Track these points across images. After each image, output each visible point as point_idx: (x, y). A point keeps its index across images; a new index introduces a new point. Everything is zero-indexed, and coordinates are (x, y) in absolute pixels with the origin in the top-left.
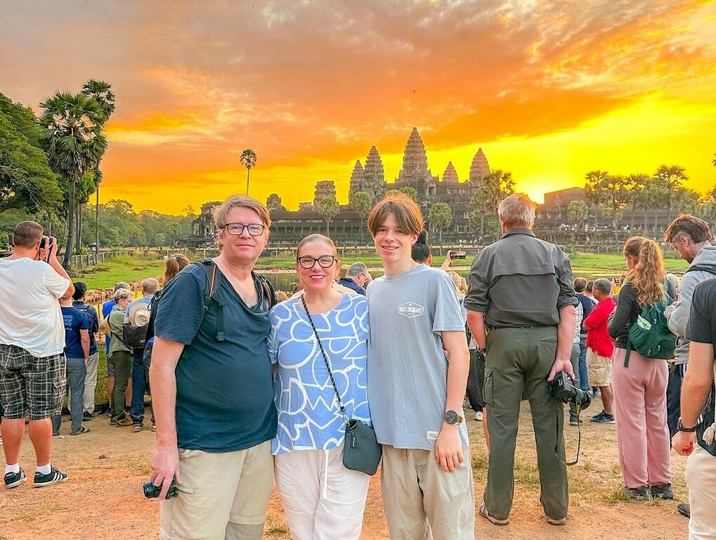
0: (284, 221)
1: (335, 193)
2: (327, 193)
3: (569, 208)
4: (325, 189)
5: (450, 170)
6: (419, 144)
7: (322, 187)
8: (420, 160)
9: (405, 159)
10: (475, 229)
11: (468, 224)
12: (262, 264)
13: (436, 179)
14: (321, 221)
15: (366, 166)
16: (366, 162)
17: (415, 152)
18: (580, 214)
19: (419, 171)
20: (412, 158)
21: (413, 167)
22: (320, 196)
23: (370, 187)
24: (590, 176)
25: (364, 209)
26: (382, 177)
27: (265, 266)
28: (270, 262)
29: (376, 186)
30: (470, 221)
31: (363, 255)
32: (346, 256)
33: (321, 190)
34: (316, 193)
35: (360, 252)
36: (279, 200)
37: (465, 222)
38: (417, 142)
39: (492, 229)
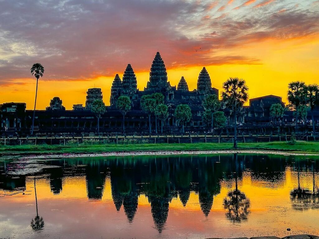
0: (64, 118)
1: (102, 97)
2: (96, 97)
3: (271, 109)
4: (94, 94)
5: (183, 83)
6: (161, 64)
7: (92, 93)
8: (162, 75)
9: (152, 74)
10: (206, 123)
11: (201, 120)
12: (53, 150)
13: (174, 88)
14: (93, 118)
15: (124, 79)
16: (124, 76)
17: (158, 69)
18: (278, 114)
19: (161, 83)
20: (157, 74)
21: (157, 80)
22: (91, 99)
23: (127, 93)
24: (292, 85)
25: (126, 109)
26: (136, 86)
27: (56, 152)
28: (60, 148)
29: (131, 93)
30: (203, 118)
31: (133, 142)
32: (119, 143)
33: (91, 95)
34: (88, 97)
35: (131, 140)
36: (60, 102)
37: (199, 119)
38: (160, 62)
39: (218, 123)
